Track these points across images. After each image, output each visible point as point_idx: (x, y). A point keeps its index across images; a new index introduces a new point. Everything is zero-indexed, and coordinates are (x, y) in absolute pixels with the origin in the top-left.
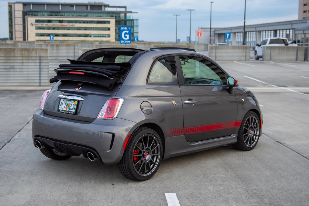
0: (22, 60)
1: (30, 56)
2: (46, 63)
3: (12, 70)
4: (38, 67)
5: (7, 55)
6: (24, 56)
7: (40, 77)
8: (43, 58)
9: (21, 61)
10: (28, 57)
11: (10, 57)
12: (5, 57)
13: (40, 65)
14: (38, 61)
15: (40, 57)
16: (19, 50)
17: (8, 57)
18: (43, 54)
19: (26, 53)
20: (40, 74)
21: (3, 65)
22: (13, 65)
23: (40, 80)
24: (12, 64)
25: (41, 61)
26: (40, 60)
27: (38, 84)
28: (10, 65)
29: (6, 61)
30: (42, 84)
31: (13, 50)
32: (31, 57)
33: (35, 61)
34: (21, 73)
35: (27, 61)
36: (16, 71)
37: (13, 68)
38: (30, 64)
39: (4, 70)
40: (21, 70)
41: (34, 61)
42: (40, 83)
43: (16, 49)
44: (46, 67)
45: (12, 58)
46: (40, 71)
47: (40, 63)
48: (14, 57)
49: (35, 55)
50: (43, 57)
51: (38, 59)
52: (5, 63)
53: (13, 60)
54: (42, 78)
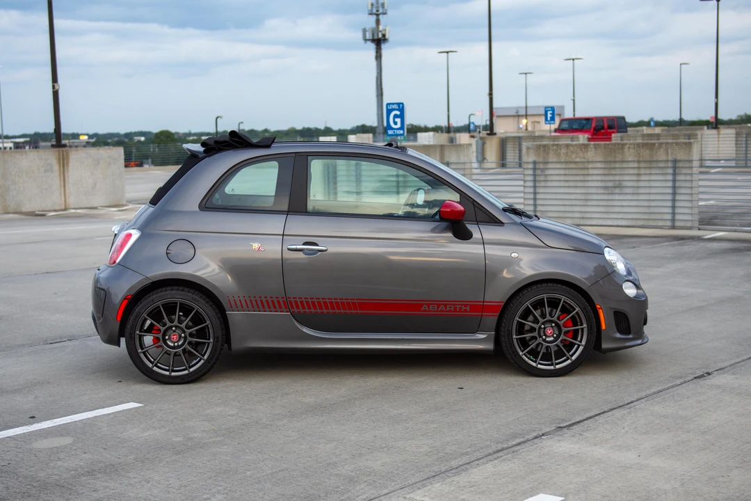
0: (639, 168)
1: (655, 159)
2: (686, 174)
3: (617, 191)
4: (670, 184)
5: (610, 159)
6: (641, 159)
7: (674, 207)
8: (681, 165)
9: (636, 171)
10: (651, 162)
11: (615, 162)
12: (605, 162)
13: (674, 181)
14: (670, 171)
15: (675, 161)
16: (632, 146)
17: (610, 162)
18: (681, 155)
19: (646, 154)
20: (674, 201)
21: (602, 181)
22: (619, 181)
23: (674, 214)
24: (617, 178)
25: (677, 171)
26: (675, 168)
27: (669, 223)
28: (615, 181)
29: (606, 172)
30: (678, 224)
31: (620, 146)
32: (657, 161)
33: (665, 171)
34: (635, 197)
35: (648, 172)
36: (626, 194)
37: (620, 187)
38: (653, 178)
39: (602, 191)
40: (635, 192)
41: (661, 172)
42: (673, 220)
43: (626, 144)
44: (688, 184)
45: (617, 165)
46: (674, 194)
47: (674, 174)
48: (623, 162)
49: (663, 157)
50: (680, 161)
51: (671, 167)
52: (605, 175)
53: (619, 168)
54: (678, 210)
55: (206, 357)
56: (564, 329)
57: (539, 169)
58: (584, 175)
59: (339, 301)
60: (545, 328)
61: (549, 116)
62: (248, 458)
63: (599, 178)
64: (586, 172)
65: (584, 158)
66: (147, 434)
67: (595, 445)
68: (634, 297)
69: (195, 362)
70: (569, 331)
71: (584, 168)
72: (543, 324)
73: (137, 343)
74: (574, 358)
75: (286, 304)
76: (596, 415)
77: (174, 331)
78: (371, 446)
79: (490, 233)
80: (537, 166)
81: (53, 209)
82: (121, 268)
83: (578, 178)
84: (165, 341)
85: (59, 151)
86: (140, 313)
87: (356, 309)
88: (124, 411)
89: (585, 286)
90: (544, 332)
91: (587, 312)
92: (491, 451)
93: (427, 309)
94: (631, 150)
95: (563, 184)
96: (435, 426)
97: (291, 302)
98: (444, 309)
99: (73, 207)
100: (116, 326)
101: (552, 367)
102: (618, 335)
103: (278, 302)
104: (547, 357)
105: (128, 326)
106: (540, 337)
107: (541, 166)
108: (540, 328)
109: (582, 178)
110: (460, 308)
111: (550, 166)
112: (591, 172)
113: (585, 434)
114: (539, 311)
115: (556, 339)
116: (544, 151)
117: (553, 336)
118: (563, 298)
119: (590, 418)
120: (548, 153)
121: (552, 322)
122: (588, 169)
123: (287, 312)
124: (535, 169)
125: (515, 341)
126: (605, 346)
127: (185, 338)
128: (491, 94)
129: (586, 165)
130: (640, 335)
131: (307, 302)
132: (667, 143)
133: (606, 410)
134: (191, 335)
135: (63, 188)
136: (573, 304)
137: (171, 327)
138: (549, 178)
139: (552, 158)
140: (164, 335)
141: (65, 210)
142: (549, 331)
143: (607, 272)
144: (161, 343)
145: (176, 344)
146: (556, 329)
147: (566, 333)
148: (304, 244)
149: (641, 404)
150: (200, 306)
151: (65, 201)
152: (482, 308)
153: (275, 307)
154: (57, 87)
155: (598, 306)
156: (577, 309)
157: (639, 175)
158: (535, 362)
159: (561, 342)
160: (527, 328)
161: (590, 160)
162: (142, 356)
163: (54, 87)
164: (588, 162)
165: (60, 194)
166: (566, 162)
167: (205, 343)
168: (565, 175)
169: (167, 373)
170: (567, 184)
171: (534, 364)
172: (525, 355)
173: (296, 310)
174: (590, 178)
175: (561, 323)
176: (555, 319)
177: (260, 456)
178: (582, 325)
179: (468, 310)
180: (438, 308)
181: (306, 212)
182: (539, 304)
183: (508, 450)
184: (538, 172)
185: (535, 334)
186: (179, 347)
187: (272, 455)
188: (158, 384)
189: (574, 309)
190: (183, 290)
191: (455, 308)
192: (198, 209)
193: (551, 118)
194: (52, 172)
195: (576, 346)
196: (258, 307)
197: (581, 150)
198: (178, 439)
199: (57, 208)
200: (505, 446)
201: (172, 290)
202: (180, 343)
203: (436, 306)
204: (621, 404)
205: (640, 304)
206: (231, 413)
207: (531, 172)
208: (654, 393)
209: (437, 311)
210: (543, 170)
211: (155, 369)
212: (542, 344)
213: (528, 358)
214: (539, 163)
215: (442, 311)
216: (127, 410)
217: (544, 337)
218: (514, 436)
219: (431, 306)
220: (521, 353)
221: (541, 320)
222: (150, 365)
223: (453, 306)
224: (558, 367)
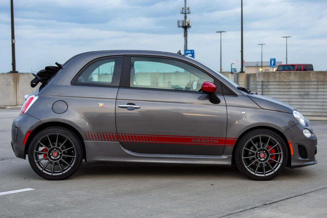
0: (318, 85)
3: (306, 97)
5: (302, 80)
6: (319, 80)
9: (316, 87)
10: (324, 81)
12: (300, 82)
17: (303, 82)
19: (321, 77)
21: (298, 91)
22: (307, 91)
24: (306, 90)
28: (305, 91)
29: (300, 87)
31: (308, 73)
34: (316, 100)
35: (322, 87)
36: (311, 98)
37: (308, 95)
38: (325, 90)
39: (298, 97)
40: (316, 98)
45: (306, 83)
48: (309, 81)
52: (299, 88)
53: (307, 85)
55: (72, 165)
56: (270, 154)
57: (265, 85)
58: (289, 88)
59: (146, 136)
60: (260, 153)
61: (273, 63)
62: (88, 215)
63: (297, 90)
64: (289, 87)
65: (289, 79)
66: (34, 203)
67: (284, 212)
68: (310, 138)
69: (66, 168)
70: (273, 155)
71: (289, 85)
72: (258, 151)
73: (35, 157)
74: (275, 170)
75: (117, 137)
76: (286, 199)
77: (55, 151)
78: (158, 211)
79: (230, 101)
80: (264, 84)
81: (10, 105)
82: (27, 115)
83: (285, 90)
84: (50, 156)
85: (14, 75)
86: (36, 140)
87: (155, 140)
88: (24, 192)
89: (282, 130)
90: (259, 156)
91: (283, 145)
92: (225, 214)
93: (195, 141)
94: (314, 75)
95: (277, 93)
96: (196, 202)
97: (119, 136)
98: (204, 142)
99: (20, 104)
100: (23, 147)
101: (263, 175)
102: (300, 158)
103: (113, 136)
104: (261, 170)
105: (30, 148)
106: (257, 158)
107: (266, 84)
108: (257, 153)
109: (287, 90)
110: (213, 142)
111: (271, 83)
112: (292, 87)
113: (279, 207)
114: (257, 144)
115: (266, 160)
116: (268, 75)
117: (264, 158)
118: (270, 137)
119: (283, 200)
120: (269, 77)
121: (264, 150)
122: (291, 85)
123: (117, 141)
124: (262, 85)
125: (243, 160)
126: (293, 164)
127: (61, 155)
128: (242, 51)
129: (290, 83)
130: (313, 159)
131: (129, 136)
133: (292, 196)
134: (64, 153)
135: (15, 94)
136: (275, 140)
137: (54, 148)
138: (270, 90)
139: (272, 79)
140: (49, 153)
141: (16, 105)
142: (262, 155)
143: (295, 124)
144: (48, 157)
145: (56, 158)
146: (266, 154)
147: (271, 156)
148: (128, 104)
149: (312, 194)
150: (70, 137)
151: (16, 101)
152: (225, 141)
153: (111, 139)
154: (14, 41)
155: (289, 142)
156: (278, 143)
157: (318, 88)
158: (254, 172)
159: (269, 161)
160: (250, 153)
161: (292, 80)
162: (37, 164)
163: (12, 41)
164: (291, 82)
165: (14, 97)
166: (279, 82)
167: (72, 158)
168: (279, 88)
169: (51, 174)
170: (279, 93)
171: (253, 173)
172: (248, 168)
173: (122, 141)
174: (292, 90)
175: (269, 151)
176: (265, 148)
177: (95, 214)
178: (280, 152)
179: (217, 142)
180: (201, 141)
181: (129, 87)
182: (256, 140)
183: (235, 214)
184: (264, 87)
185: (254, 156)
186: (58, 159)
187: (101, 214)
188: (45, 180)
189: (276, 143)
190: (60, 128)
191: (210, 141)
192: (70, 85)
193: (273, 64)
194: (10, 85)
195: (277, 164)
196: (102, 138)
197: (287, 75)
198: (51, 205)
199: (12, 104)
200: (233, 212)
201: (54, 128)
202: (58, 158)
203: (200, 140)
204: (300, 194)
205: (313, 141)
206: (83, 194)
207: (260, 87)
208: (319, 189)
209: (200, 143)
210: (267, 85)
211: (44, 171)
212: (258, 162)
213: (251, 170)
214: (265, 82)
215: (203, 143)
216: (25, 191)
217: (259, 158)
218: (239, 208)
219: (197, 140)
220: (246, 167)
221: (258, 149)
222: (41, 169)
223: (209, 140)
224: (266, 175)
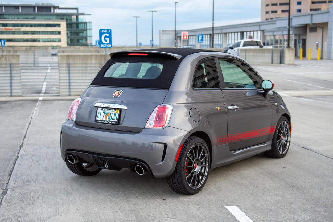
2: (17, 70)
4: (9, 75)
7: (11, 86)
8: (14, 66)
13: (11, 73)
14: (9, 69)
15: (11, 64)
18: (14, 61)
20: (11, 83)
23: (11, 89)
25: (12, 69)
26: (11, 67)
27: (9, 94)
30: (13, 94)
32: (1, 64)
33: (5, 69)
42: (11, 92)
44: (18, 75)
46: (11, 80)
47: (11, 70)
49: (4, 62)
50: (13, 64)
51: (9, 67)
54: (13, 88)
132: (6, 55)
